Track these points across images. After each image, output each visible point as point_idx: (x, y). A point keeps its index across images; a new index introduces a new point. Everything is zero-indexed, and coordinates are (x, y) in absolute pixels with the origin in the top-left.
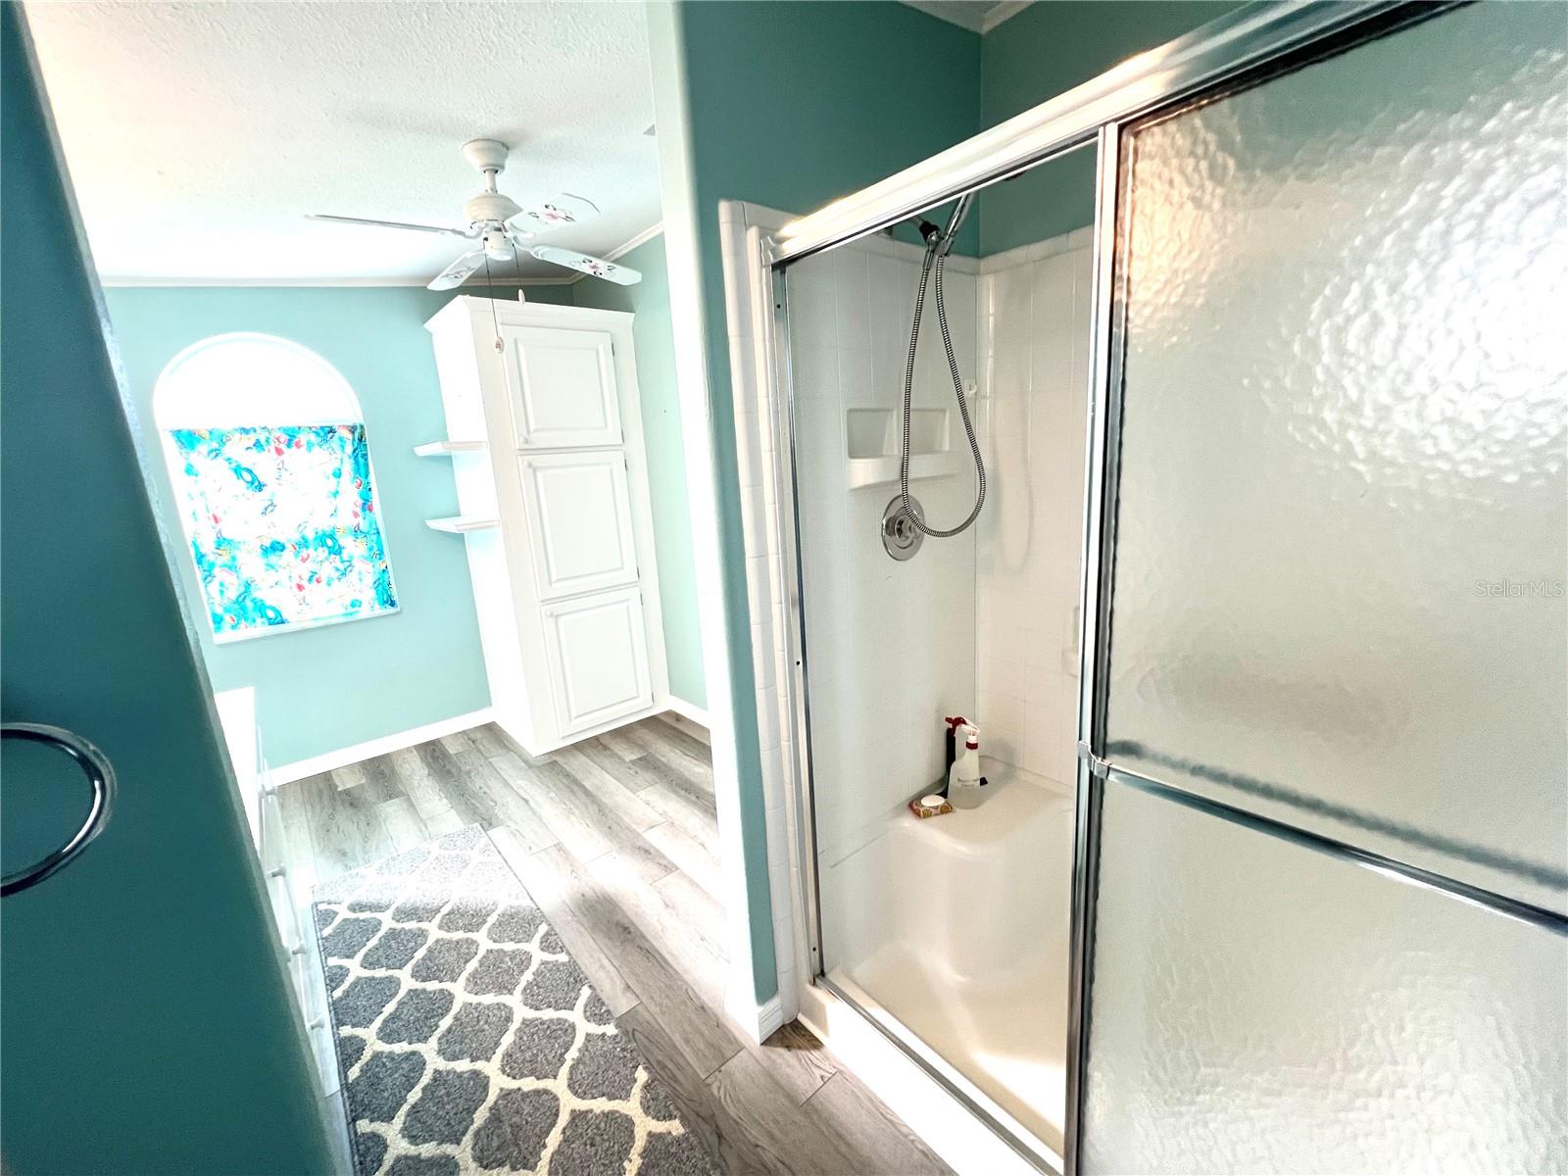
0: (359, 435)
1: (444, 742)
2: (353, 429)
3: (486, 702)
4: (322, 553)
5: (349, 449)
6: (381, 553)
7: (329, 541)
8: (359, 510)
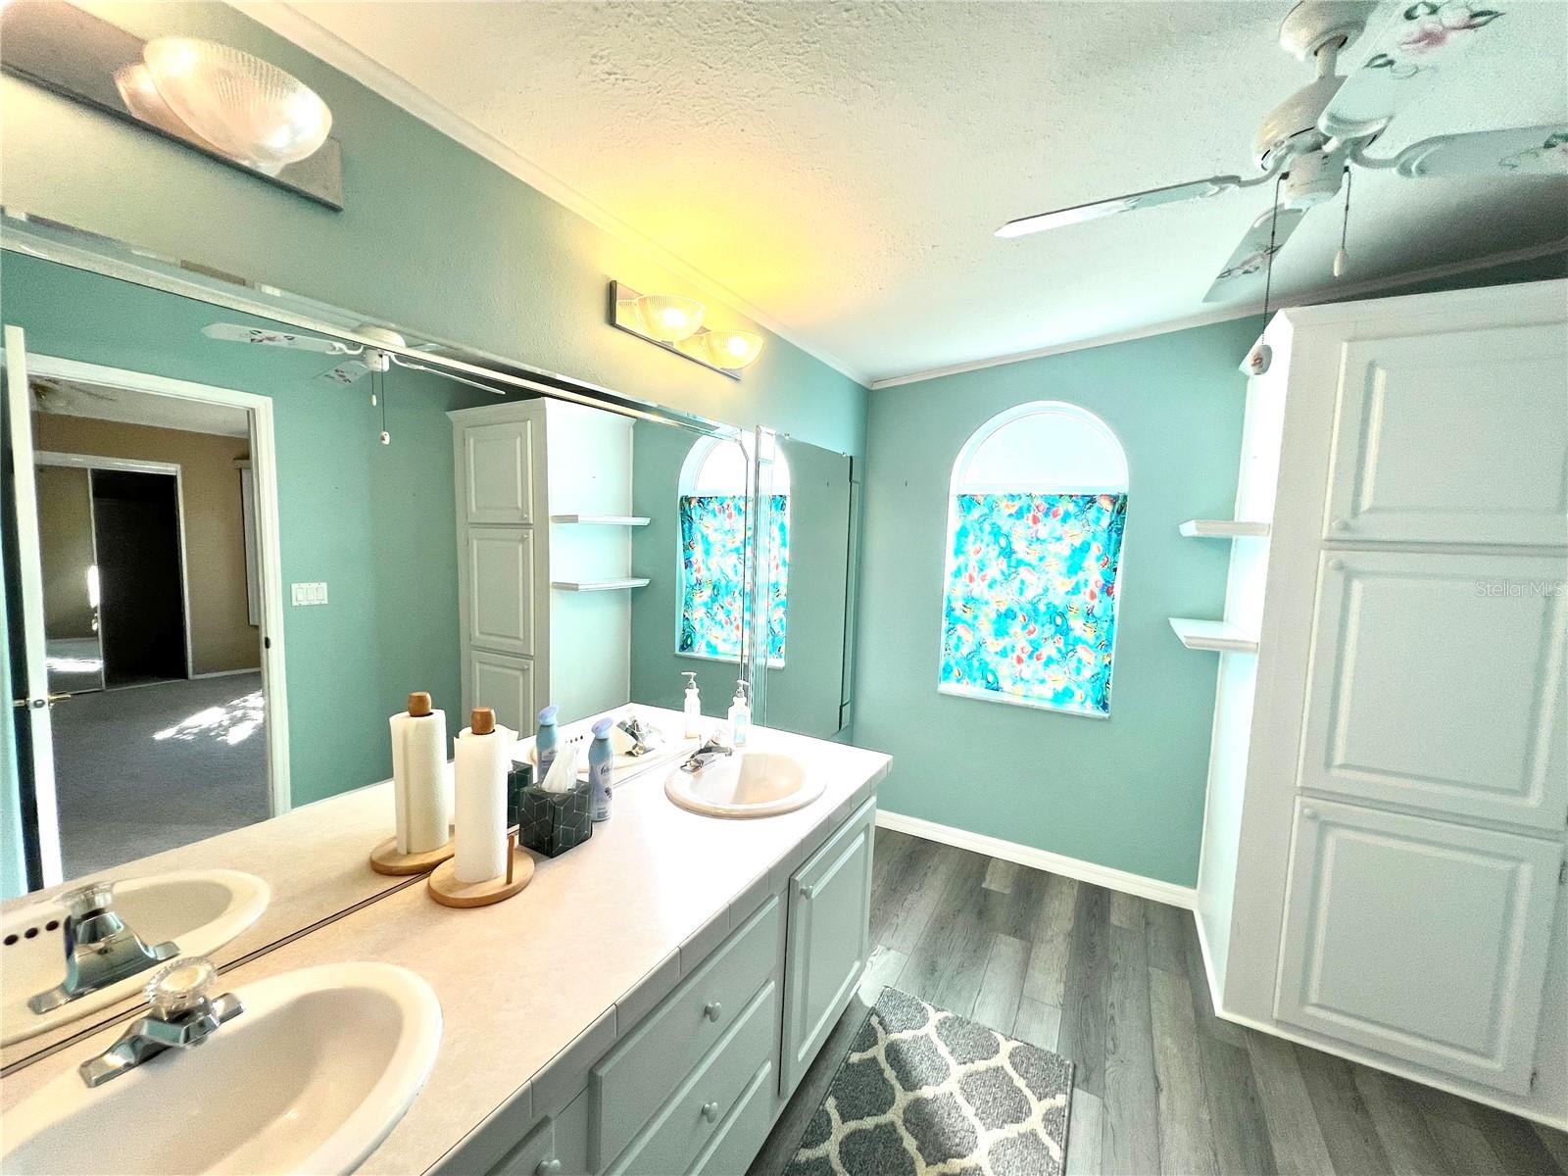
0: (1120, 505)
1: (1114, 900)
2: (1114, 499)
3: (1188, 877)
4: (1049, 630)
5: (1105, 522)
6: (1109, 645)
7: (1058, 618)
8: (1097, 591)
